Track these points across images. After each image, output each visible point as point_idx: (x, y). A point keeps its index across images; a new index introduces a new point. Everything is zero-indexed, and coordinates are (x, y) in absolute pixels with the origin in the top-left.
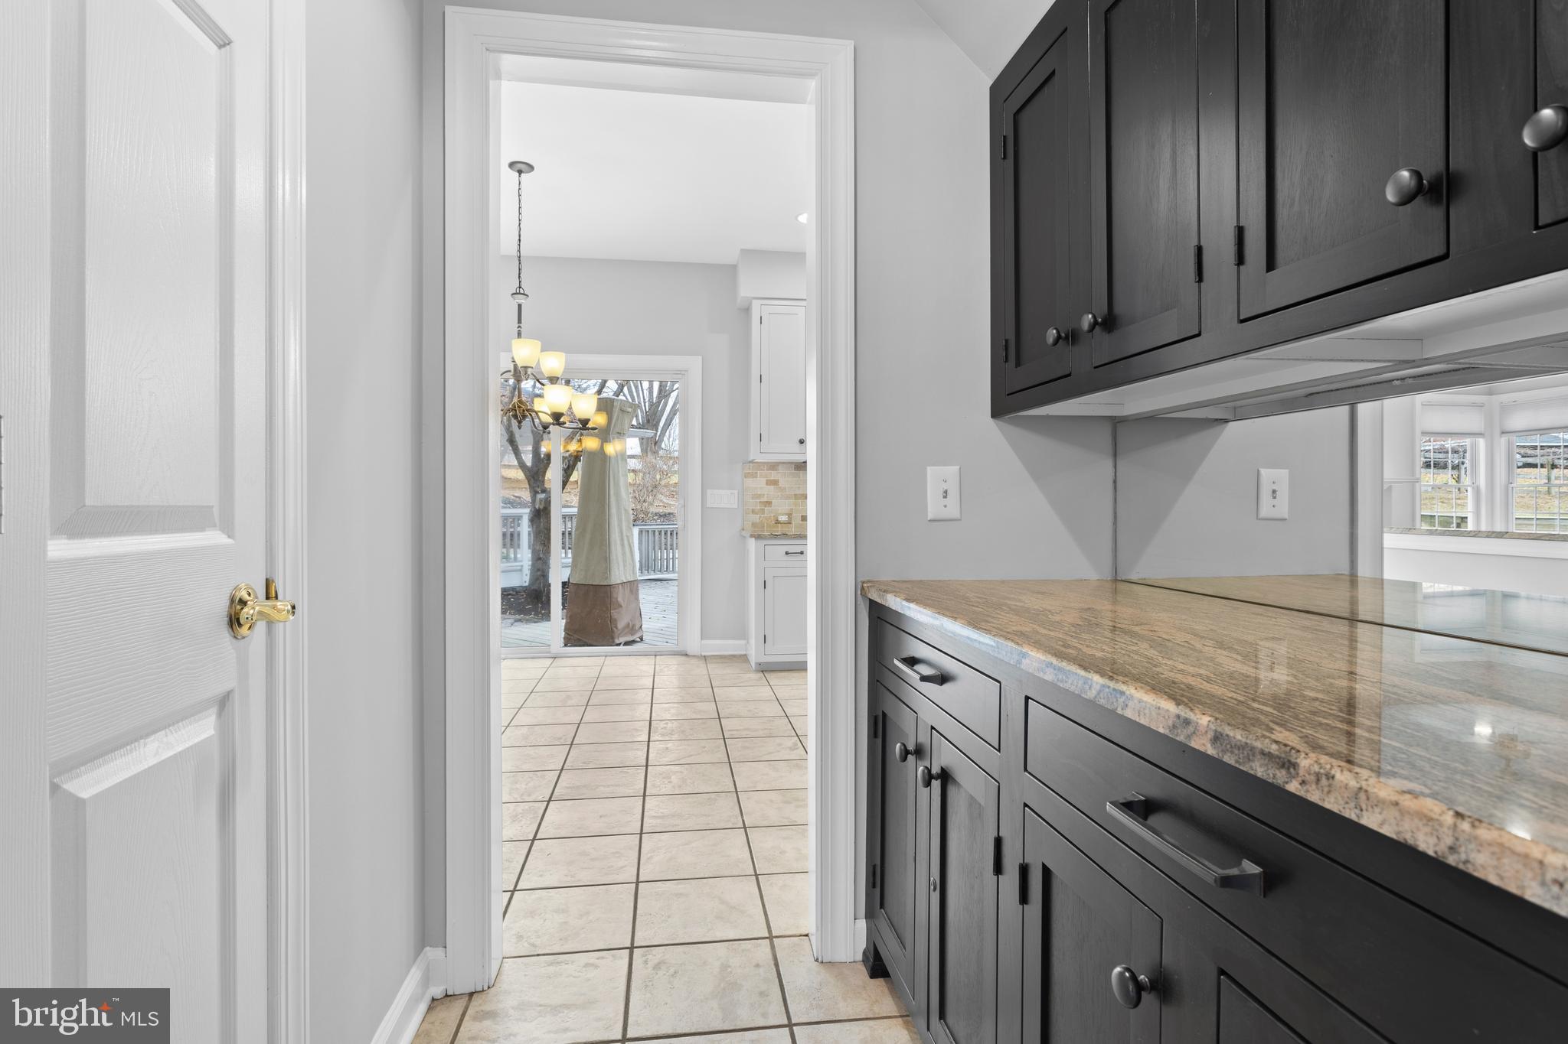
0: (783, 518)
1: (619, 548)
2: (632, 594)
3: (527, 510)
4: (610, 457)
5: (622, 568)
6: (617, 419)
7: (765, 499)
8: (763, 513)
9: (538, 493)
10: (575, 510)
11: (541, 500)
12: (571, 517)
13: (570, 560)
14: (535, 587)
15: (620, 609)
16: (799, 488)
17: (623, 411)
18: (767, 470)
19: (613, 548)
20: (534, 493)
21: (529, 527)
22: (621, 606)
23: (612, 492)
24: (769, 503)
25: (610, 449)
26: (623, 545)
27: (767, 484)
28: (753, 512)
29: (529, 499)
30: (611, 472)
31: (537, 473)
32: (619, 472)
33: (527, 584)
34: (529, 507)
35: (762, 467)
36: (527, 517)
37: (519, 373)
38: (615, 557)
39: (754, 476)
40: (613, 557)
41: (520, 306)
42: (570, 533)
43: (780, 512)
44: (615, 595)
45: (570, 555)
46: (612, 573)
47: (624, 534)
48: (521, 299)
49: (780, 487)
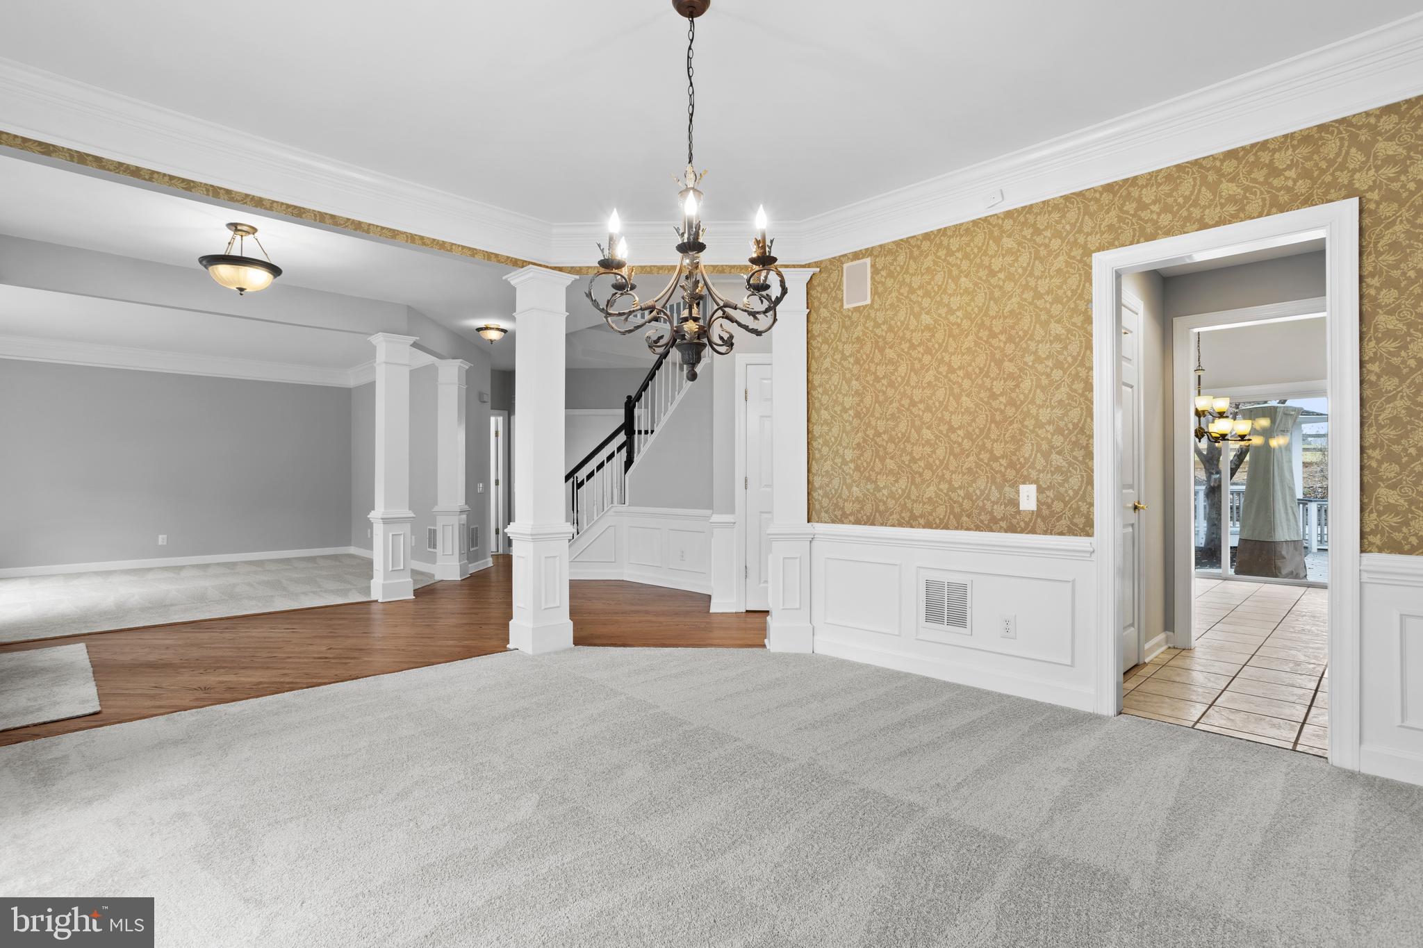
1: (1283, 515)
2: (1297, 551)
3: (1204, 487)
4: (1274, 449)
5: (1286, 530)
6: (1281, 420)
9: (1213, 474)
10: (1244, 487)
11: (1215, 480)
12: (1238, 493)
13: (1239, 529)
14: (1209, 547)
15: (1284, 560)
17: (1286, 414)
19: (1277, 515)
20: (1209, 474)
21: (1205, 501)
22: (1285, 558)
23: (1276, 474)
25: (1274, 443)
26: (1287, 514)
29: (1205, 478)
30: (1275, 460)
31: (1211, 459)
32: (1282, 459)
33: (1203, 545)
34: (1204, 485)
36: (1203, 492)
37: (1199, 414)
38: (1278, 522)
40: (1278, 521)
41: (1199, 376)
42: (1238, 508)
44: (1278, 549)
45: (1238, 525)
46: (1276, 533)
47: (1288, 506)
48: (1201, 373)
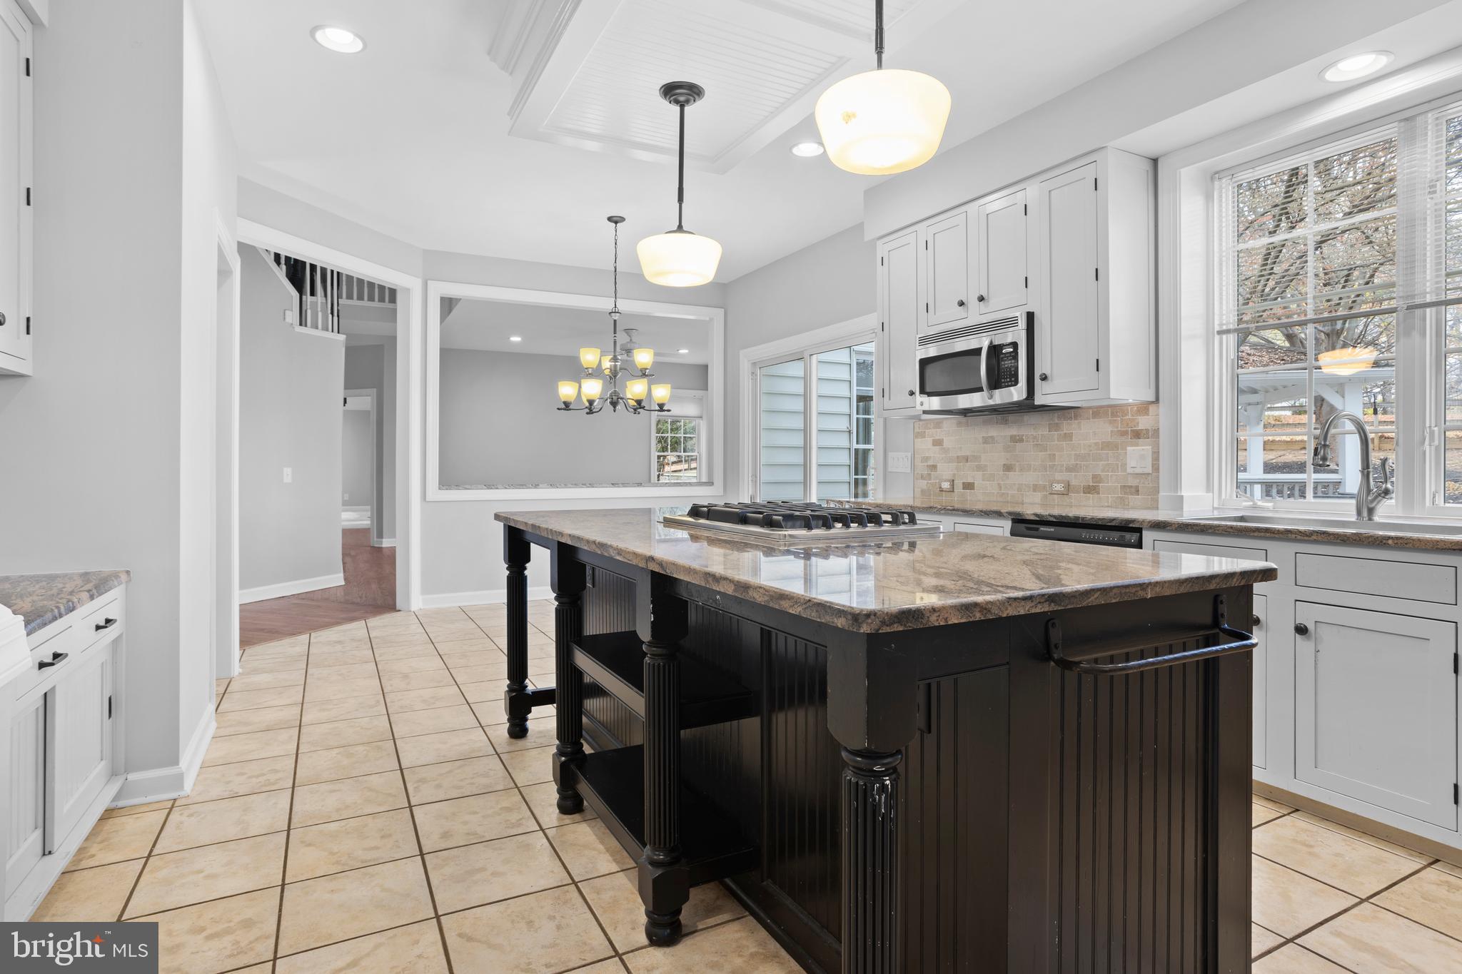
0: (946, 485)
7: (930, 463)
8: (930, 479)
16: (961, 448)
18: (934, 428)
24: (934, 467)
27: (934, 445)
28: (922, 477)
35: (929, 425)
39: (922, 435)
41: (615, 321)
43: (944, 478)
49: (944, 448)
